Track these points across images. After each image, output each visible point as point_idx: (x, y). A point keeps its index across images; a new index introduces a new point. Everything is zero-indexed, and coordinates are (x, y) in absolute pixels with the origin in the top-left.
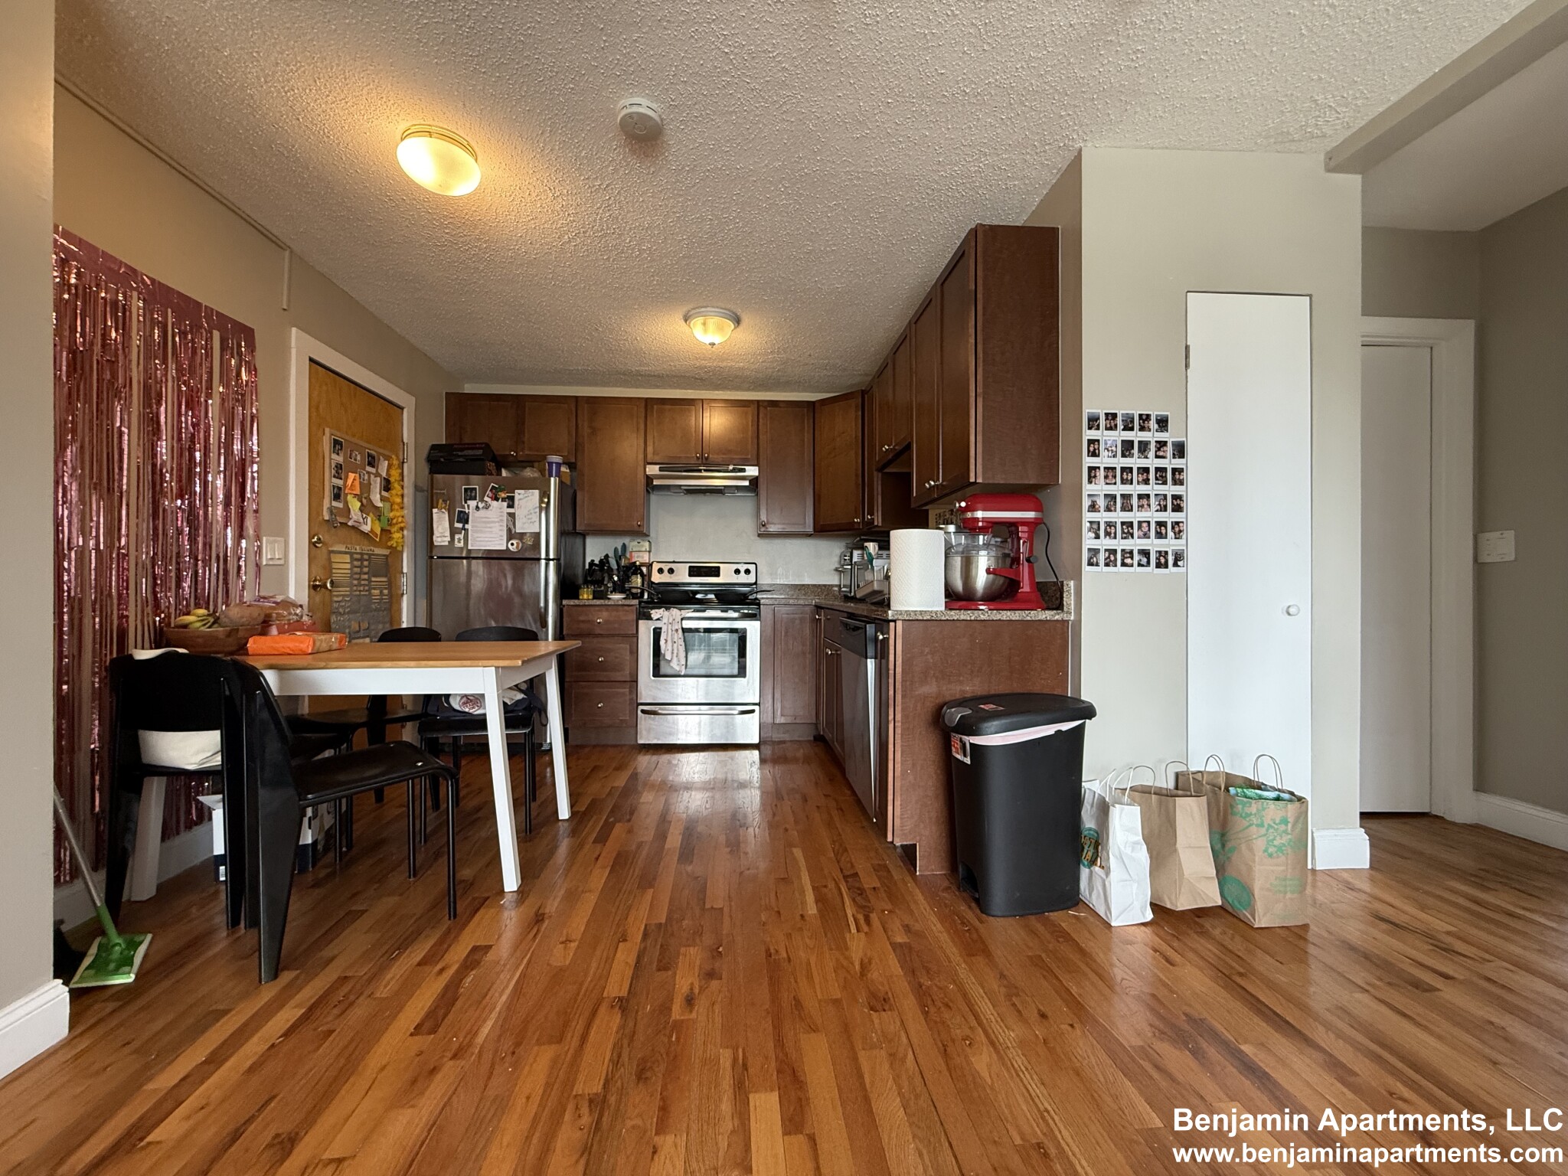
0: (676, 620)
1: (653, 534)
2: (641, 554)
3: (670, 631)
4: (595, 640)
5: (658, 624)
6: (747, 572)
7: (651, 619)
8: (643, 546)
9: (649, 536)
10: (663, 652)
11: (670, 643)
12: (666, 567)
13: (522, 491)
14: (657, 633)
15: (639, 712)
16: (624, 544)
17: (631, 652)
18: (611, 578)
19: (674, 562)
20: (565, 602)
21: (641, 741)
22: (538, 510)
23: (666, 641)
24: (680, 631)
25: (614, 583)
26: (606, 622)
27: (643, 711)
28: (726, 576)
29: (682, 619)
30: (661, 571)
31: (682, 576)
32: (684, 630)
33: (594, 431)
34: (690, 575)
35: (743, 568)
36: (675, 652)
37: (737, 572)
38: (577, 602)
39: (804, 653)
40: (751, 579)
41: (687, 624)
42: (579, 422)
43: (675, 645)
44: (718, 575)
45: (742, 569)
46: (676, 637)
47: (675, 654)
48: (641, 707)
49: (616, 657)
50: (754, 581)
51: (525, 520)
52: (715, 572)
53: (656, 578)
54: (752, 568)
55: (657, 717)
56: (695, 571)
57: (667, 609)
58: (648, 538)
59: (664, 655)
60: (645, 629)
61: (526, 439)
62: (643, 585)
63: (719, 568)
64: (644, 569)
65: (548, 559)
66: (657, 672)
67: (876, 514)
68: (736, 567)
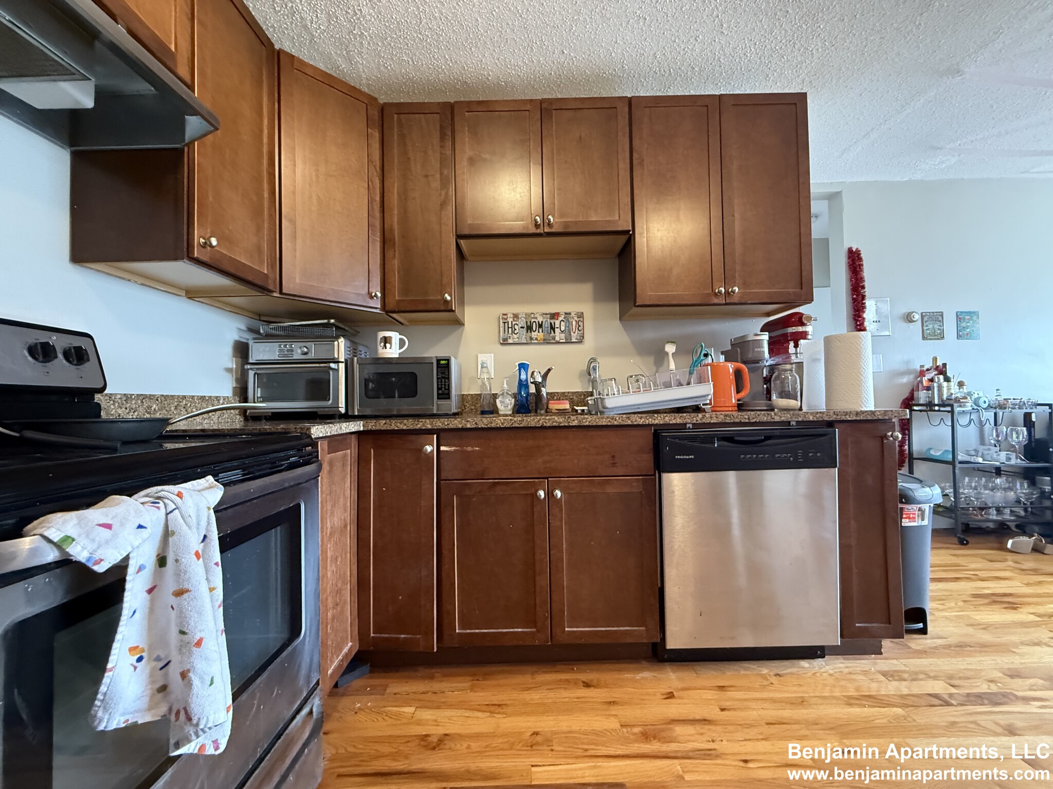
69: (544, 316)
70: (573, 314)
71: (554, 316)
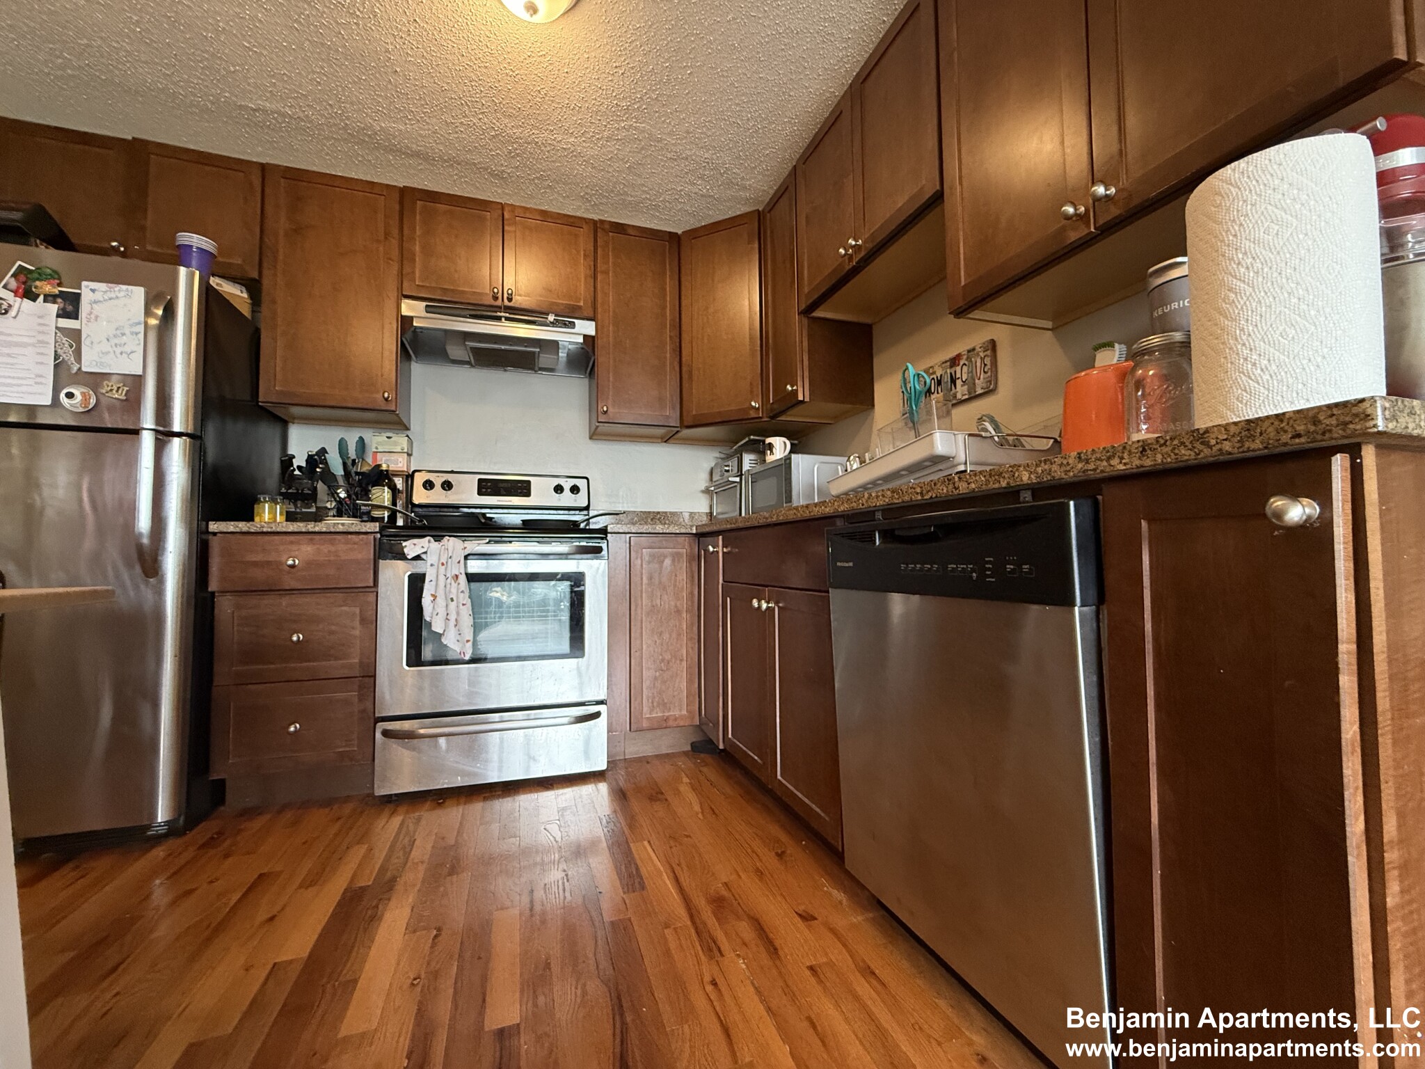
0: (455, 559)
1: (414, 425)
2: (394, 456)
3: (442, 578)
4: (285, 601)
5: (418, 568)
6: (575, 490)
7: (402, 557)
8: (396, 444)
9: (408, 429)
10: (427, 617)
11: (441, 601)
12: (438, 480)
13: (102, 286)
14: (417, 583)
15: (378, 735)
16: (361, 439)
17: (363, 621)
18: (333, 494)
19: (452, 472)
20: (214, 526)
21: (380, 791)
22: (141, 328)
23: (434, 597)
24: (463, 579)
25: (340, 502)
26: (309, 564)
27: (386, 733)
28: (541, 493)
29: (466, 558)
30: (429, 485)
31: (466, 495)
32: (472, 578)
33: (297, 231)
34: (480, 493)
35: (567, 484)
36: (453, 617)
37: (559, 489)
38: (242, 526)
39: (678, 612)
40: (581, 501)
41: (476, 566)
42: (269, 209)
43: (453, 605)
44: (528, 494)
45: (567, 487)
46: (454, 591)
47: (452, 622)
48: (381, 726)
49: (332, 633)
50: (585, 504)
51: (106, 347)
52: (522, 489)
53: (421, 496)
54: (582, 484)
55: (416, 741)
56: (486, 487)
57: (438, 538)
58: (408, 433)
59: (430, 624)
60: (394, 576)
61: (149, 223)
62: (394, 503)
63: (529, 482)
64: (399, 483)
65: (164, 435)
66: (415, 659)
67: (800, 383)
68: (556, 482)
69: (943, 365)
70: (978, 349)
71: (954, 361)
